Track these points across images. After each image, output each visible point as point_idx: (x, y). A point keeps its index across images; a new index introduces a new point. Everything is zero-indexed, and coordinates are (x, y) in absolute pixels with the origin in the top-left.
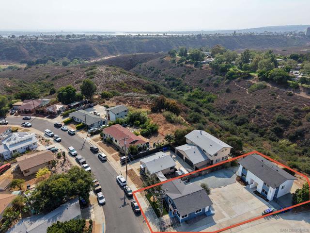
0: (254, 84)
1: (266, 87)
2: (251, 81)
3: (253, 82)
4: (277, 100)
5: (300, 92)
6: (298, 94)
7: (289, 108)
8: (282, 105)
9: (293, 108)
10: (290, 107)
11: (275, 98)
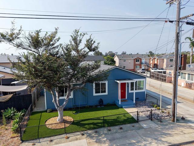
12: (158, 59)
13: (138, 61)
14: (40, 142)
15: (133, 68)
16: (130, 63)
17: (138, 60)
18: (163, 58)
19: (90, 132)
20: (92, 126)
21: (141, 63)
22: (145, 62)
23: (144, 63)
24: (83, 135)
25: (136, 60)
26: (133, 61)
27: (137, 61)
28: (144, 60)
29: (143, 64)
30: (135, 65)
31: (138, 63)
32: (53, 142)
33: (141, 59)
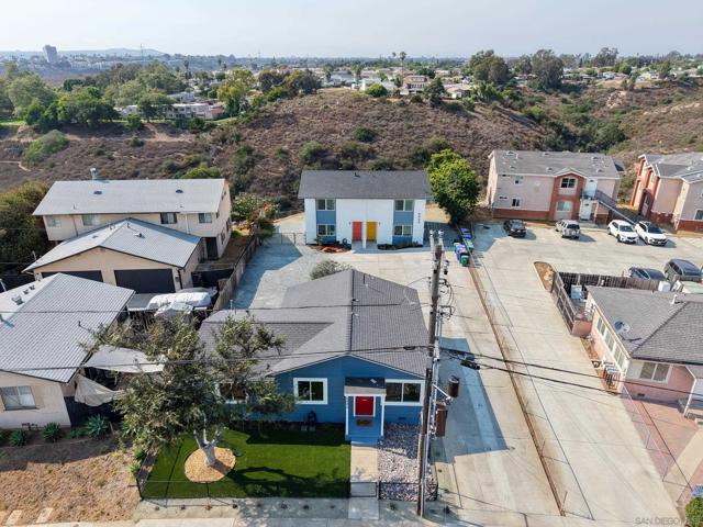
0: (28, 144)
1: (67, 143)
2: (15, 139)
3: (22, 141)
4: (118, 163)
5: (151, 134)
6: (152, 140)
7: (157, 169)
8: (136, 167)
9: (163, 166)
10: (156, 166)
11: (111, 158)
12: (658, 178)
13: (571, 185)
14: (166, 507)
15: (545, 208)
16: (537, 190)
17: (573, 180)
18: (679, 177)
19: (249, 501)
20: (259, 488)
21: (581, 194)
22: (597, 191)
23: (592, 194)
24: (235, 507)
25: (564, 180)
26: (549, 185)
27: (564, 186)
28: (596, 182)
29: (586, 197)
30: (556, 199)
31: (570, 191)
32: (185, 513)
33: (581, 179)
